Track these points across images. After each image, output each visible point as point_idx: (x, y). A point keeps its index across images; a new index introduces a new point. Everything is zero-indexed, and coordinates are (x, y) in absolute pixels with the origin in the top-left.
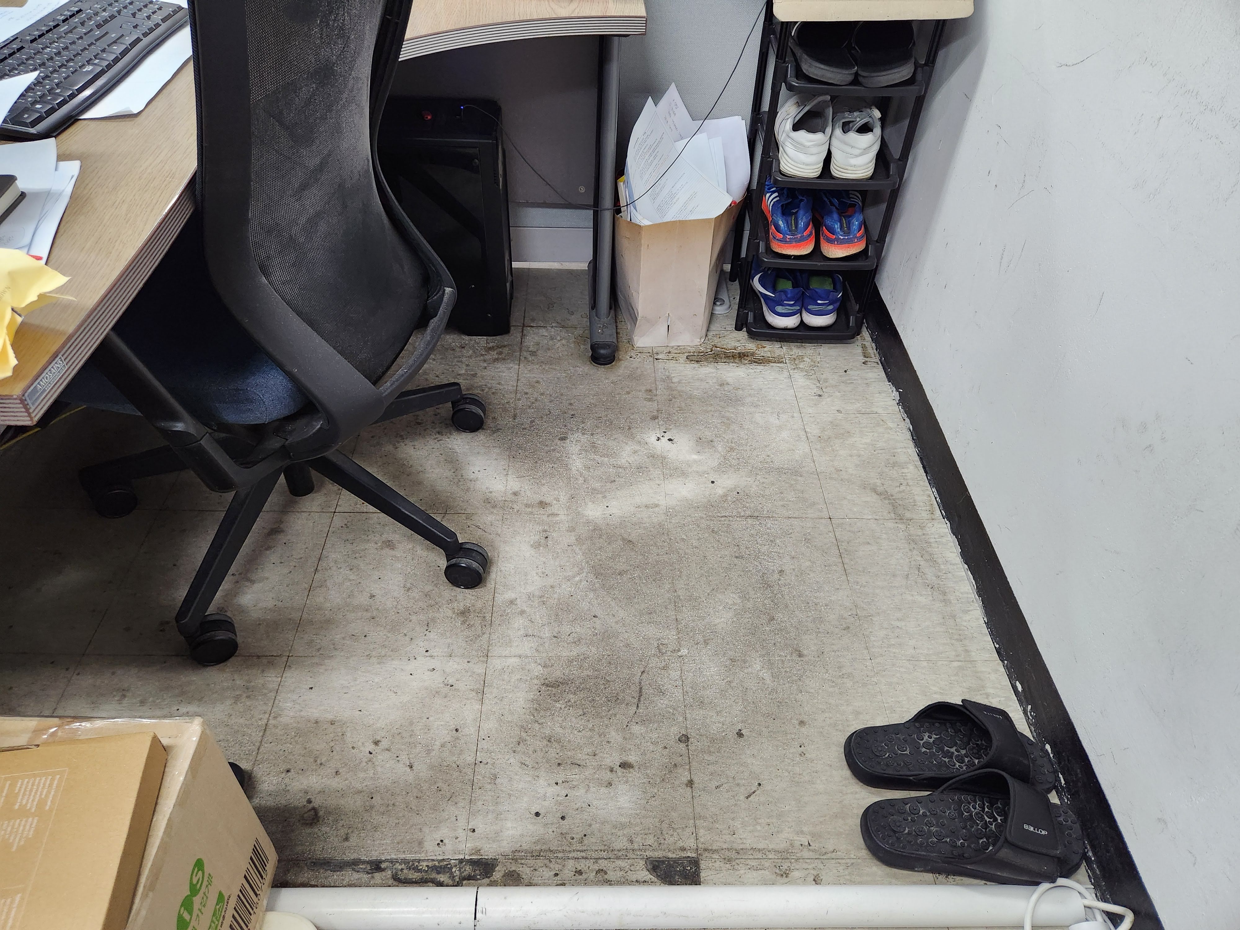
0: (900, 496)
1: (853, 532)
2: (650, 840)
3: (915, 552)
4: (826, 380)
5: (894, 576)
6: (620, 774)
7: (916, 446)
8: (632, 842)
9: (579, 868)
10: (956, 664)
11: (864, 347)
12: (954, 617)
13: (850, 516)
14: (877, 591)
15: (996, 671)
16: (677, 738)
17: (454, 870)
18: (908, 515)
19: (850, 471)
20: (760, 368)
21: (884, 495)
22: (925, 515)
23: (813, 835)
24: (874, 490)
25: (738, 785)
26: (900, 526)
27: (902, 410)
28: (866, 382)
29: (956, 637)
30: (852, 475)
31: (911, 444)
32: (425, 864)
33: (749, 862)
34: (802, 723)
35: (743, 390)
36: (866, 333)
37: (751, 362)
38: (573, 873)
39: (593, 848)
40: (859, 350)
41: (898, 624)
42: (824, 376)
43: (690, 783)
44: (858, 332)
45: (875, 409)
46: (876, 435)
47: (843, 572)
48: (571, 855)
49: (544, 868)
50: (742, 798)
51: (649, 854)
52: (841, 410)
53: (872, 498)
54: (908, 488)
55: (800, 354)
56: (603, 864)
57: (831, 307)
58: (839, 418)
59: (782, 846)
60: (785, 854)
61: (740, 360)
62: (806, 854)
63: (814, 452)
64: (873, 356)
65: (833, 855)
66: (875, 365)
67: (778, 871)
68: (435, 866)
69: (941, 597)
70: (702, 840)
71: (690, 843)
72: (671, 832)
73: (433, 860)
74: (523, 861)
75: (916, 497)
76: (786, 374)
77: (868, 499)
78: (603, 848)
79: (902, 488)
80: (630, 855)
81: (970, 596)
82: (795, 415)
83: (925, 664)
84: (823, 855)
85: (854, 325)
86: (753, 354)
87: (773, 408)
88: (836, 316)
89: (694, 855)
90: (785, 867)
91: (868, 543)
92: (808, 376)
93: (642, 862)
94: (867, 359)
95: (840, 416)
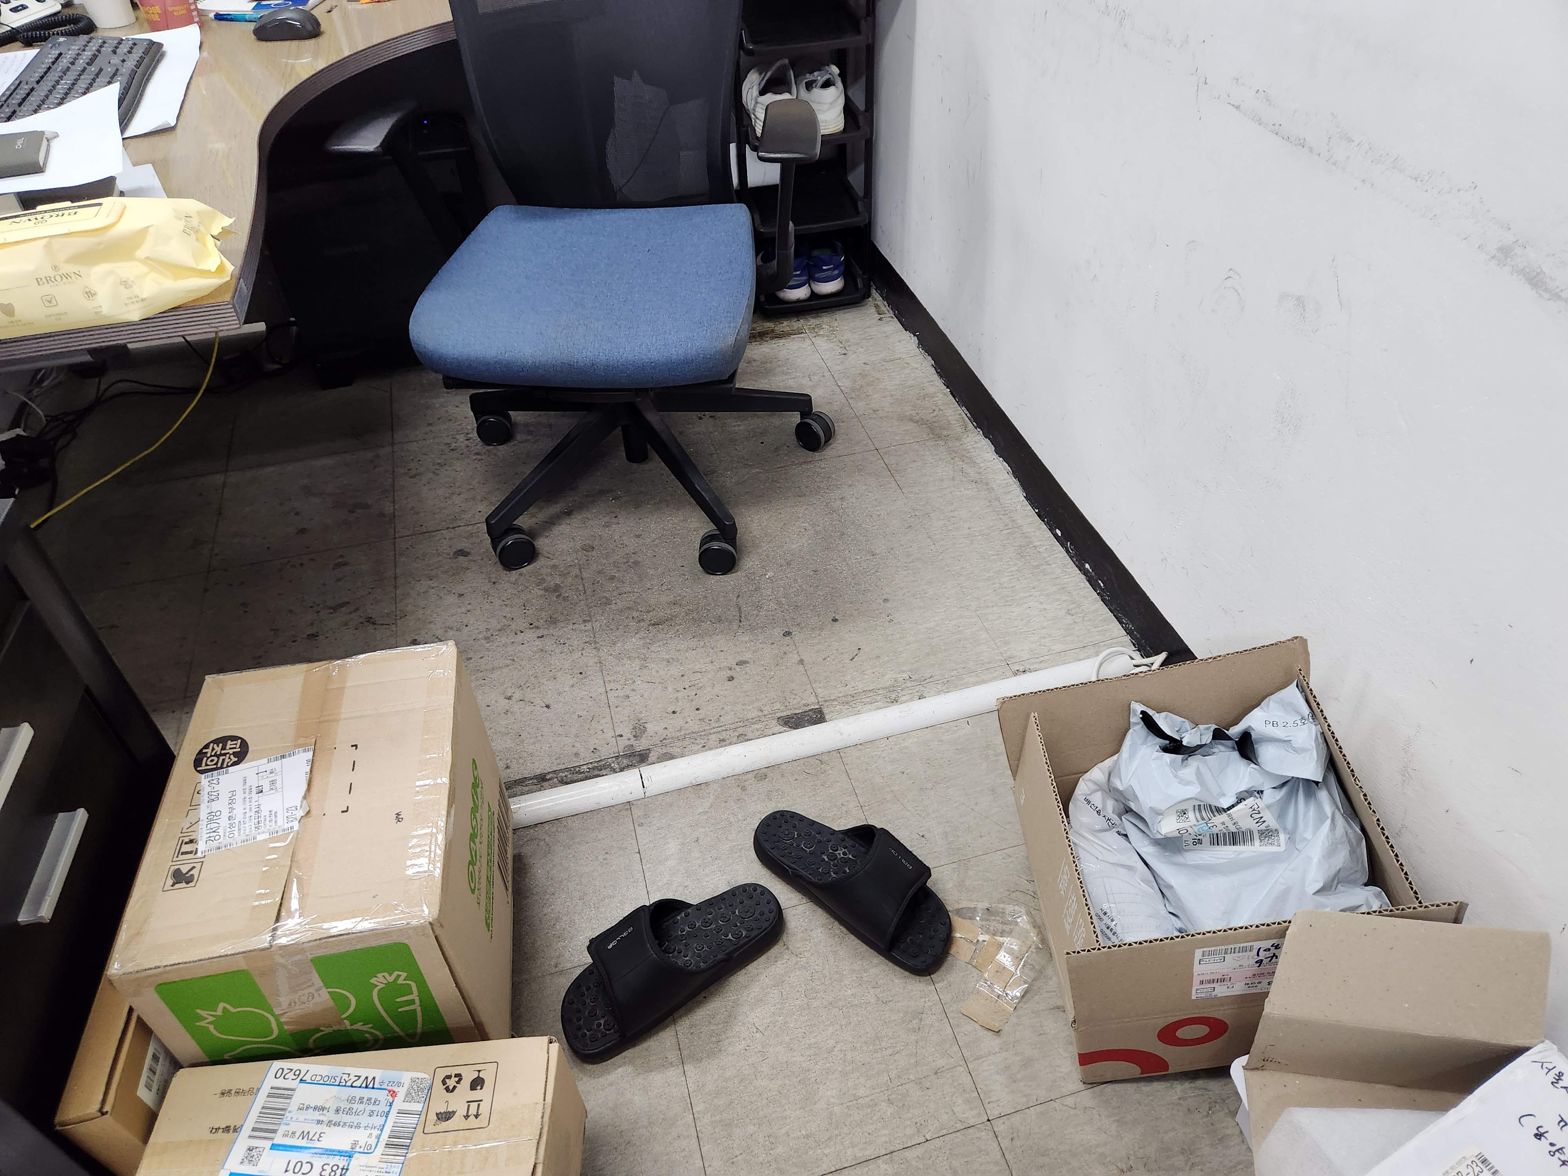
0: (934, 420)
1: (900, 456)
2: (777, 706)
3: (957, 459)
4: (848, 341)
5: (942, 480)
6: (738, 670)
7: (941, 376)
8: (762, 711)
9: (722, 738)
10: (1005, 532)
11: (876, 306)
12: (998, 499)
13: (894, 444)
14: (929, 494)
15: (1039, 529)
16: (781, 635)
17: (612, 765)
18: (945, 433)
19: (886, 409)
20: (782, 341)
21: (920, 422)
22: (959, 430)
23: (911, 671)
24: (911, 420)
25: (842, 653)
26: (939, 442)
27: (923, 352)
28: (884, 335)
29: (1002, 513)
30: (888, 412)
31: (936, 377)
32: (585, 767)
33: (863, 700)
34: (886, 600)
35: (771, 362)
36: (875, 294)
37: (772, 338)
38: (718, 742)
39: (730, 722)
40: (873, 310)
41: (952, 514)
42: (845, 337)
43: (801, 662)
44: (868, 295)
45: (897, 356)
46: (903, 376)
47: (897, 487)
48: (712, 731)
49: (692, 745)
50: (847, 661)
51: (778, 715)
52: (867, 362)
53: (910, 426)
54: (941, 412)
55: (818, 323)
56: (741, 730)
57: (836, 272)
58: (867, 369)
59: (888, 684)
60: (892, 689)
61: (762, 339)
62: (909, 684)
63: (850, 401)
64: (886, 312)
65: (931, 680)
66: (891, 319)
67: (888, 700)
68: (595, 766)
69: (985, 487)
70: (821, 696)
71: (813, 699)
72: (793, 696)
73: (591, 763)
74: (672, 745)
75: (950, 418)
76: (808, 342)
77: (908, 428)
78: (738, 720)
79: (935, 413)
80: (763, 719)
81: (1009, 481)
82: (825, 374)
83: (980, 537)
84: (923, 681)
85: (862, 286)
86: (773, 331)
87: (803, 373)
88: (843, 280)
89: (817, 707)
90: (893, 696)
91: (914, 461)
92: (829, 340)
93: (774, 722)
94: (881, 316)
95: (867, 368)
